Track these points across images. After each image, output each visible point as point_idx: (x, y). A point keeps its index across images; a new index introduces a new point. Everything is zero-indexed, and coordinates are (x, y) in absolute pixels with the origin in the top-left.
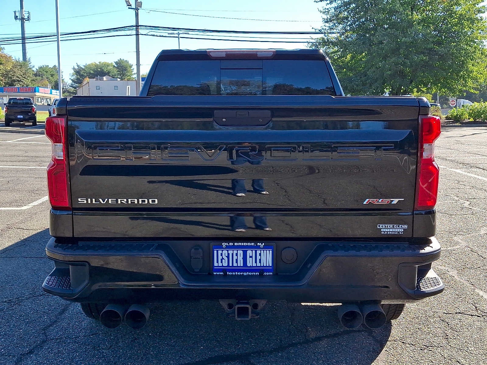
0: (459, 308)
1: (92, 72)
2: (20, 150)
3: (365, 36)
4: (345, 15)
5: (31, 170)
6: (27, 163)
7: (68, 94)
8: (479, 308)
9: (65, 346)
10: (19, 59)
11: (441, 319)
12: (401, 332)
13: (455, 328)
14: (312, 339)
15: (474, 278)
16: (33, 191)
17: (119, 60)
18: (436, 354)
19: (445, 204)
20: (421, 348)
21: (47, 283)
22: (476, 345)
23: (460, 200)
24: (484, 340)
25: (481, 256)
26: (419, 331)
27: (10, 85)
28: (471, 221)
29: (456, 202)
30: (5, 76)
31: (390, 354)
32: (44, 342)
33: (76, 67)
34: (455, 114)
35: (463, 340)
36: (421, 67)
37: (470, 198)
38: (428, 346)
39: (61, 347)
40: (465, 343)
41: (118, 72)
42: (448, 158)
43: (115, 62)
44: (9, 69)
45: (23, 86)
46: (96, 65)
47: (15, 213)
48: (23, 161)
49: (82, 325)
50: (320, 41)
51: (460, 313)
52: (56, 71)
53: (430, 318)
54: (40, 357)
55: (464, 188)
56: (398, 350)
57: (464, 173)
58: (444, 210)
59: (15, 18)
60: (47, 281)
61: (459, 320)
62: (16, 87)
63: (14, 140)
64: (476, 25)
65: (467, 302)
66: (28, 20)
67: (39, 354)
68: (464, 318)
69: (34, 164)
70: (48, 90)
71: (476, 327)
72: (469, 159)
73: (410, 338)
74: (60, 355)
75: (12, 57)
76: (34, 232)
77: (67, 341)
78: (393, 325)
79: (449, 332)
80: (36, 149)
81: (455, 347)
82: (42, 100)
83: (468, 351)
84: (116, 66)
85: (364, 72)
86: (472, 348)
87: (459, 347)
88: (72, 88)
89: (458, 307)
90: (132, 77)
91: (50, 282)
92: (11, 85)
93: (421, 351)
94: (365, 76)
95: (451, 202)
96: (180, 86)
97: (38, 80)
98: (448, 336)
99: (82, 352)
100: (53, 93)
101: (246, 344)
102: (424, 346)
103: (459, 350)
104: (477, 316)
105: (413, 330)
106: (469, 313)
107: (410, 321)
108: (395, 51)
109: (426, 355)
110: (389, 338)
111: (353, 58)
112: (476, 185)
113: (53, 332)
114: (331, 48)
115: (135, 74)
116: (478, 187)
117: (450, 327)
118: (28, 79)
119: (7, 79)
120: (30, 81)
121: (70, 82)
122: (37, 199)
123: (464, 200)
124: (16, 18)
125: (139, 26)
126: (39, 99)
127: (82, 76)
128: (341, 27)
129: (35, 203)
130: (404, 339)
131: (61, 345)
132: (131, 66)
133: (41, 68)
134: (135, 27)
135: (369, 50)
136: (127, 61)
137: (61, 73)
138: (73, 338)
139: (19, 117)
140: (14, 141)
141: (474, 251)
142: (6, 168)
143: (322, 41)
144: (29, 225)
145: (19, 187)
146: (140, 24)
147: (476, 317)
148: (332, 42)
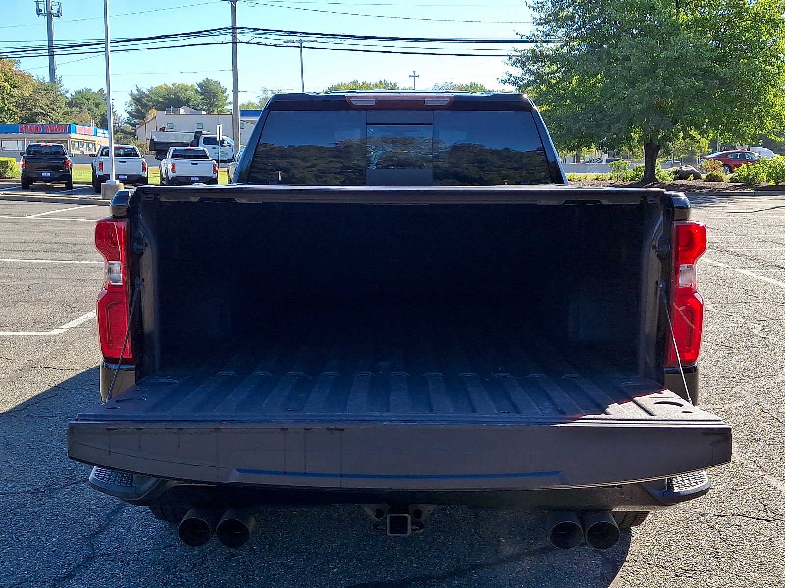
0: (739, 507)
1: (161, 100)
2: (47, 232)
3: (601, 47)
4: (569, 14)
5: (64, 266)
6: (57, 254)
7: (122, 135)
8: (769, 506)
9: (123, 566)
10: (45, 79)
11: (709, 525)
12: (645, 546)
13: (730, 540)
14: (507, 558)
15: (764, 456)
16: (68, 304)
17: (205, 80)
18: (699, 583)
19: (723, 329)
20: (677, 574)
21: (97, 474)
22: (762, 569)
23: (747, 322)
24: (775, 560)
25: (776, 419)
26: (675, 545)
27: (29, 121)
28: (763, 359)
29: (741, 325)
30: (22, 105)
31: (628, 583)
32: (89, 559)
33: (136, 92)
34: (745, 174)
35: (742, 560)
36: (692, 98)
37: (763, 320)
38: (688, 570)
39: (116, 568)
40: (745, 565)
41: (203, 101)
42: (732, 250)
43: (197, 84)
44: (28, 94)
45: (50, 122)
46: (168, 89)
47: (41, 341)
48: (52, 250)
49: (148, 532)
50: (529, 54)
51: (739, 515)
52: (104, 97)
53: (692, 523)
54: (85, 583)
55: (754, 302)
56: (641, 576)
57: (755, 276)
58: (721, 340)
59: (37, 12)
60: (97, 471)
61: (738, 527)
62: (38, 124)
63: (37, 215)
64: (780, 30)
65: (750, 497)
66: (58, 16)
67: (83, 579)
68: (745, 524)
69: (70, 256)
70: (91, 129)
71: (763, 538)
72: (764, 251)
73: (659, 556)
74: (115, 581)
75: (33, 77)
76: (72, 374)
77: (126, 558)
78: (633, 535)
79: (720, 547)
80: (73, 230)
81: (729, 571)
82: (81, 146)
83: (750, 578)
84: (200, 91)
85: (598, 106)
86: (756, 574)
87: (736, 571)
88: (129, 125)
89: (737, 505)
90: (225, 107)
91: (101, 474)
92: (31, 120)
93: (676, 577)
94: (601, 112)
95: (733, 325)
96: (304, 146)
97: (75, 112)
98: (719, 553)
99: (148, 575)
100: (98, 134)
101: (404, 565)
102: (681, 570)
103: (735, 577)
104: (766, 520)
105: (665, 543)
106: (754, 515)
107: (661, 528)
108: (650, 72)
109: (684, 584)
110: (628, 556)
111: (581, 82)
112: (774, 297)
113: (104, 543)
114: (546, 65)
115: (230, 103)
116: (776, 300)
117: (722, 539)
118: (59, 111)
119: (25, 112)
120: (61, 114)
121: (126, 116)
122: (75, 318)
123: (755, 322)
124: (39, 12)
125: (236, 29)
126: (77, 144)
127: (144, 106)
128: (562, 33)
129: (72, 324)
130: (650, 558)
131: (116, 564)
132: (224, 91)
133: (79, 93)
134: (230, 31)
135: (608, 70)
136: (217, 82)
137: (111, 101)
138: (135, 553)
139: (43, 174)
140: (37, 217)
141: (765, 411)
142: (25, 262)
143: (531, 55)
144: (63, 361)
145: (47, 295)
146: (238, 26)
147: (765, 522)
148: (547, 57)
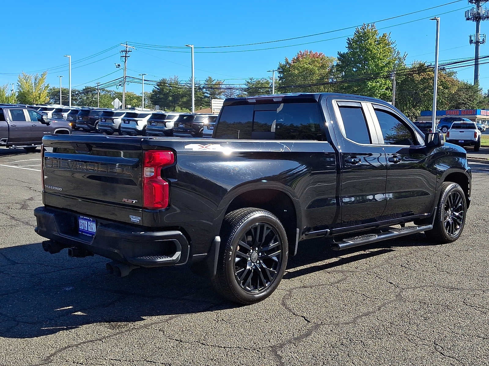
30: (451, 99)
44: (454, 92)
59: (470, 42)
66: (483, 43)
119: (453, 102)
